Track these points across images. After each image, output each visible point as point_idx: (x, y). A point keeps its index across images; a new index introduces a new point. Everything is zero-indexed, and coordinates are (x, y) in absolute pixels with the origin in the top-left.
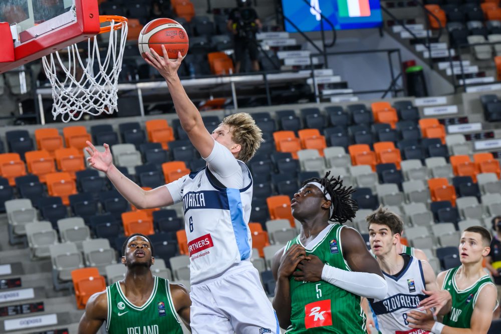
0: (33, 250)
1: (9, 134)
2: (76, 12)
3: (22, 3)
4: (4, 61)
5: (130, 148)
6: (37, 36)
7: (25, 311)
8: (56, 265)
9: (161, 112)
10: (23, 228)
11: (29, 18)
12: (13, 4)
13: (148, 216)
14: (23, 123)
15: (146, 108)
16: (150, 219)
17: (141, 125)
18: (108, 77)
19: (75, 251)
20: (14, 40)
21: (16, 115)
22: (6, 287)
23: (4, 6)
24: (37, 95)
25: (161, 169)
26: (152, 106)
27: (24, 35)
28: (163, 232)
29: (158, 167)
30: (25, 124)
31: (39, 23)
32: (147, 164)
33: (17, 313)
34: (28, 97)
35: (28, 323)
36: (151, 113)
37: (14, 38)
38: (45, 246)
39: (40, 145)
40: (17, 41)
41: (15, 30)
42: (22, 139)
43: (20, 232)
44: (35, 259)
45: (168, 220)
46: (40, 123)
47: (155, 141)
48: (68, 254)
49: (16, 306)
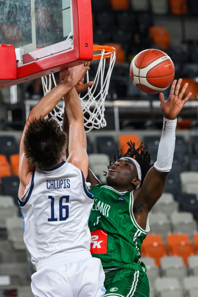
0: (11, 242)
2: (74, 41)
3: (27, 30)
4: (7, 78)
6: (38, 59)
9: (133, 127)
10: (4, 222)
11: (32, 43)
12: (19, 29)
15: (121, 124)
20: (18, 61)
23: (11, 30)
26: (126, 122)
27: (26, 57)
31: (40, 48)
36: (126, 128)
37: (17, 59)
40: (20, 62)
41: (19, 52)
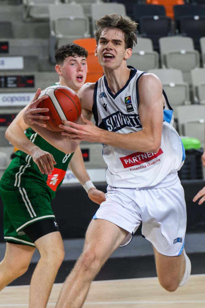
7: (9, 85)
8: (55, 30)
19: (81, 15)
28: (194, 4)
35: (12, 100)
38: (43, 5)
44: (28, 20)
48: (72, 18)
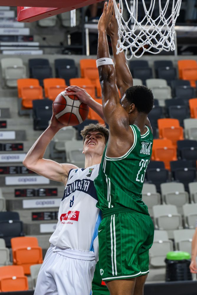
1: (57, 61)
5: (162, 83)
9: (192, 53)
10: (63, 145)
13: (173, 144)
14: (70, 53)
16: (174, 147)
17: (174, 63)
18: (166, 21)
21: (65, 44)
22: (44, 195)
24: (85, 29)
25: (188, 103)
29: (185, 102)
30: (72, 54)
32: (176, 98)
33: (52, 219)
34: (76, 30)
36: (183, 53)
39: (83, 73)
42: (68, 67)
43: (60, 148)
45: (190, 150)
46: (85, 54)
47: (185, 78)
49: (52, 213)
